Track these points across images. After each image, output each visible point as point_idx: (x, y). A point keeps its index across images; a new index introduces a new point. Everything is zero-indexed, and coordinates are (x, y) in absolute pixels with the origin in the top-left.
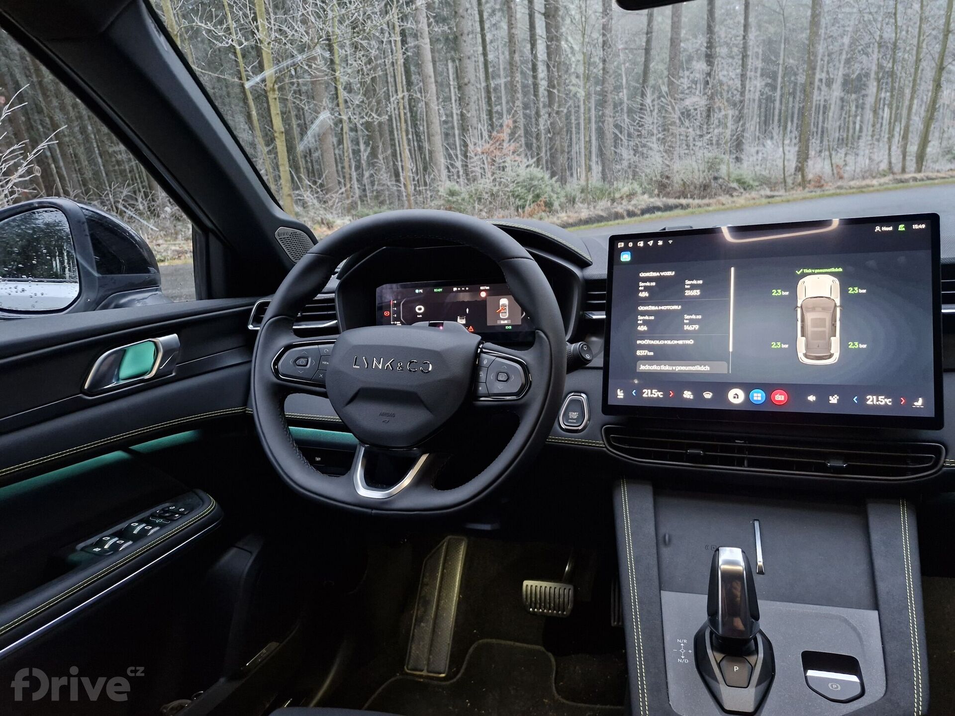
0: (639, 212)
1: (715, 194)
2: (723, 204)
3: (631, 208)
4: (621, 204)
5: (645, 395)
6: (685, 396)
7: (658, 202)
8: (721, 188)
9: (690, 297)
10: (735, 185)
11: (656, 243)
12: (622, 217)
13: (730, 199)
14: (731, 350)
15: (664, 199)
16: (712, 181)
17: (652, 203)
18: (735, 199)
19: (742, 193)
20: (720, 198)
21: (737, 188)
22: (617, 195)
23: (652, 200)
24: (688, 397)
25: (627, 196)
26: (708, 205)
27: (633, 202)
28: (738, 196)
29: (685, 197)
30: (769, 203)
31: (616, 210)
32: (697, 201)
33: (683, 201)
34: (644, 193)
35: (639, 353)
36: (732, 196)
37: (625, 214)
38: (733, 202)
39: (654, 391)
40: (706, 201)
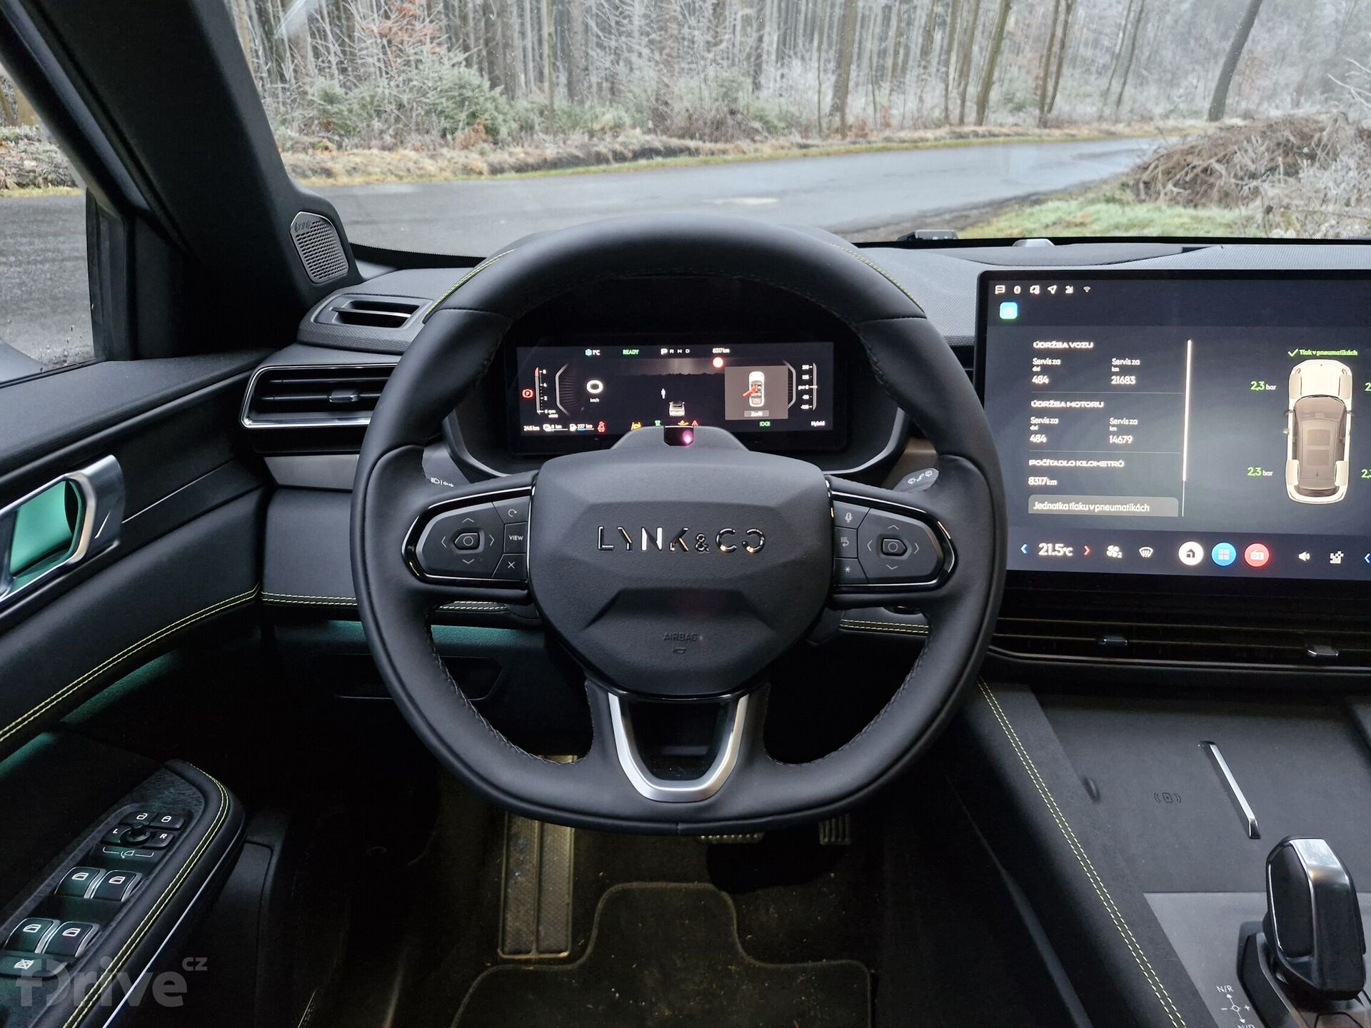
0: (630, 155)
1: (732, 136)
2: (744, 153)
3: (618, 147)
4: (603, 140)
5: (1042, 553)
6: (1109, 554)
7: (657, 141)
8: (740, 127)
9: (1119, 387)
10: (757, 125)
11: (1061, 290)
12: (607, 161)
13: (753, 146)
14: (1184, 479)
15: (664, 138)
16: (728, 116)
17: (648, 142)
18: (758, 145)
19: (766, 138)
20: (739, 142)
21: (760, 129)
22: (597, 126)
23: (648, 138)
24: (1115, 555)
25: (611, 129)
26: (724, 152)
27: (621, 139)
28: (762, 142)
29: (692, 137)
30: (805, 155)
31: (597, 149)
32: (709, 145)
33: (692, 144)
34: (634, 126)
35: (1033, 481)
36: (754, 141)
37: (610, 156)
38: (756, 150)
39: (1057, 546)
40: (720, 146)
